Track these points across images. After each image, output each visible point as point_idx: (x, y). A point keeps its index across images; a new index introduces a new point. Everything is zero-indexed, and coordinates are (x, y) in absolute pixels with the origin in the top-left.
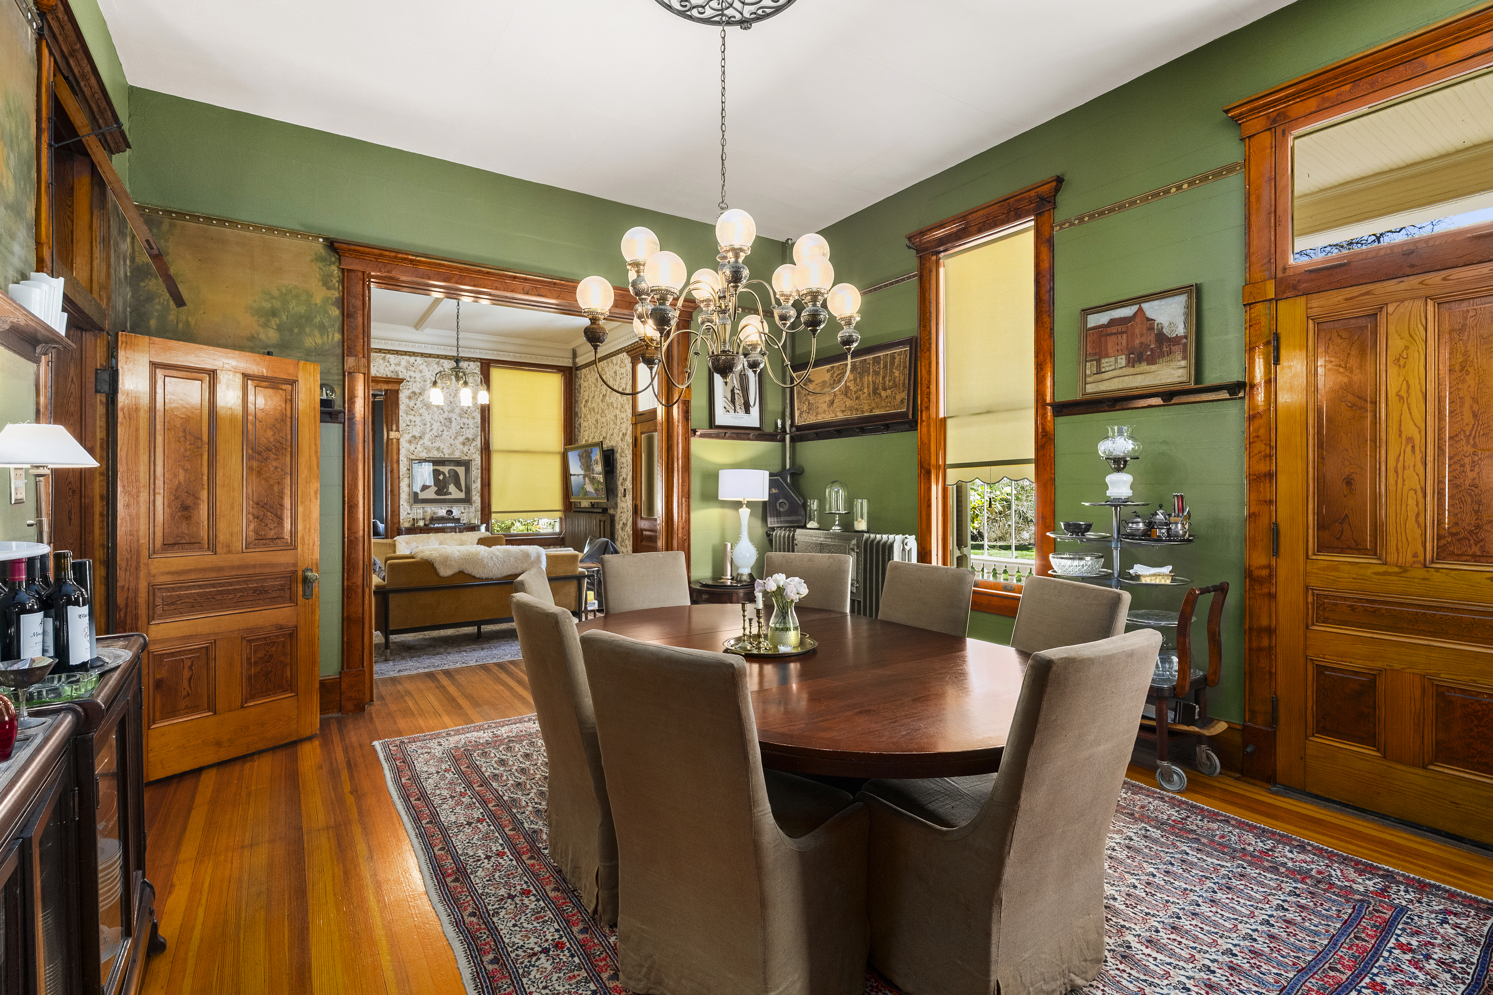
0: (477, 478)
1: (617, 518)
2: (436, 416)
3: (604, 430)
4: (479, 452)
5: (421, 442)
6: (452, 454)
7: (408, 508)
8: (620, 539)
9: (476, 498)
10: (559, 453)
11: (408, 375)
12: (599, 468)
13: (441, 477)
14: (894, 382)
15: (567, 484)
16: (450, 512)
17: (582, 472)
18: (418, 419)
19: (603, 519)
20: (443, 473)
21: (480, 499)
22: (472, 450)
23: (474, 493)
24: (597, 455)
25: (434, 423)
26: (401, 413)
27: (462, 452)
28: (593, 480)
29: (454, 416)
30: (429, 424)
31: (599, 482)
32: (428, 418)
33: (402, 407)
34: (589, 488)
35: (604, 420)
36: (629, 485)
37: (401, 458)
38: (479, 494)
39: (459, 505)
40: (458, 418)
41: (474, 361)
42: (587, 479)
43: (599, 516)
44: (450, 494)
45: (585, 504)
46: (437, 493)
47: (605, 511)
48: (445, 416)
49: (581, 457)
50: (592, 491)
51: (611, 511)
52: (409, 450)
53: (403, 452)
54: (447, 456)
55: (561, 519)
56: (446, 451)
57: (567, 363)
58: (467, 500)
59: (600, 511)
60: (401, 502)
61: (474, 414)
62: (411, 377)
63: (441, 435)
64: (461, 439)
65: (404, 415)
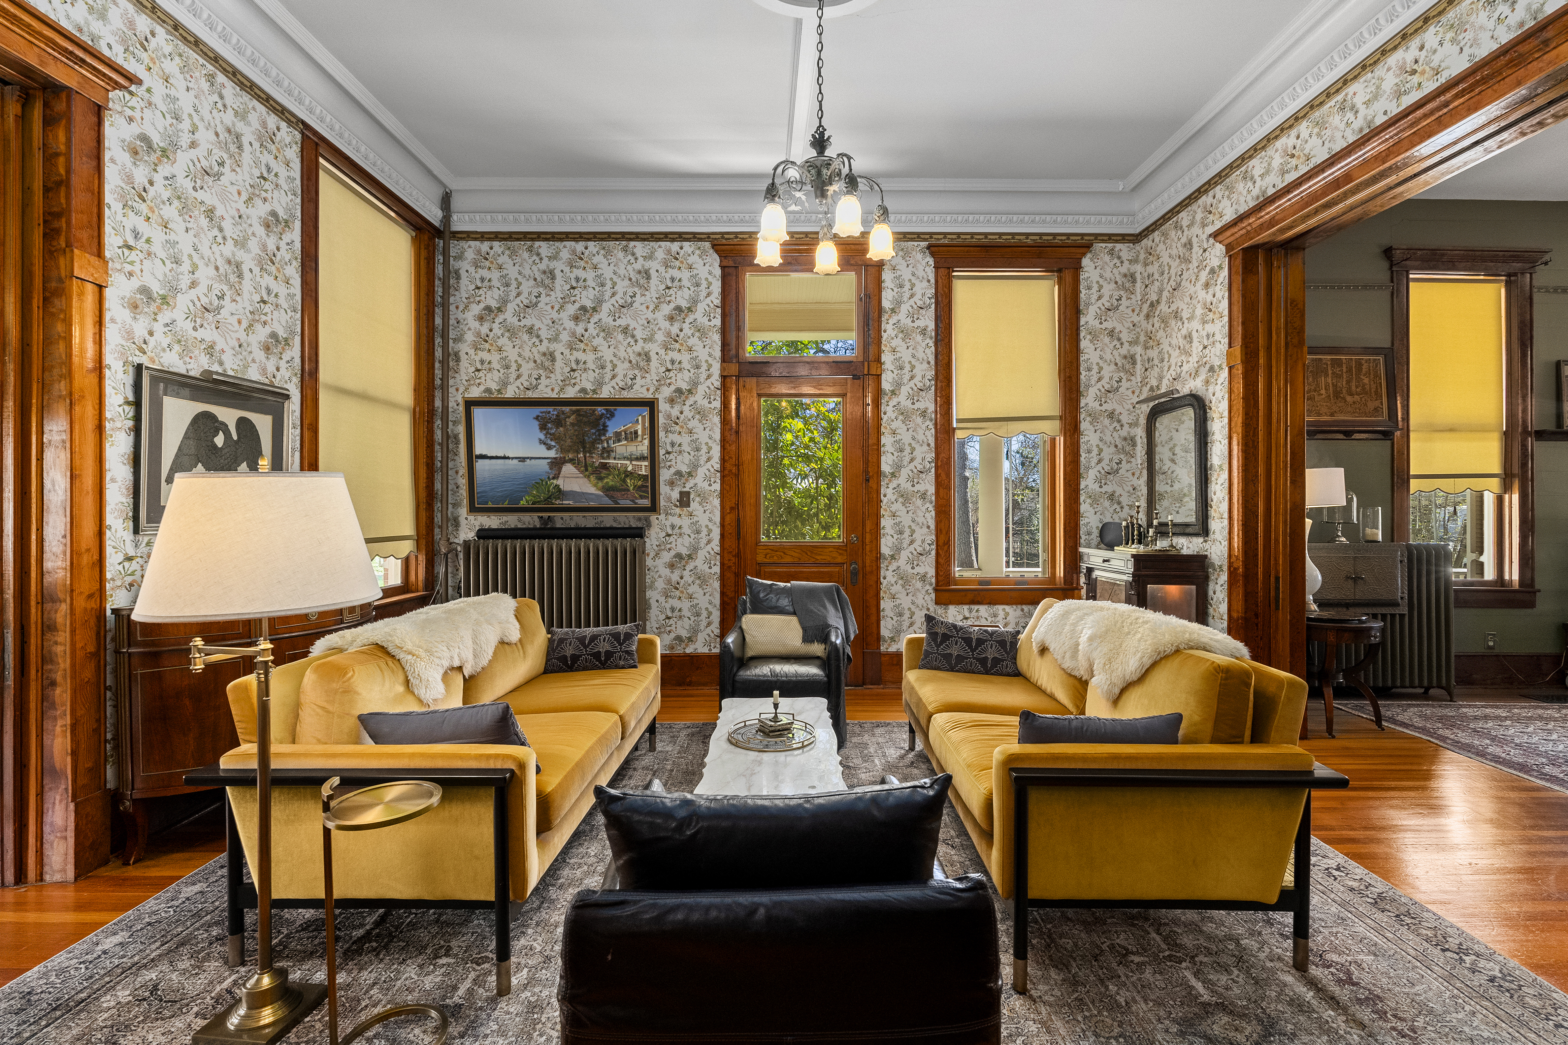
14: (1364, 388)
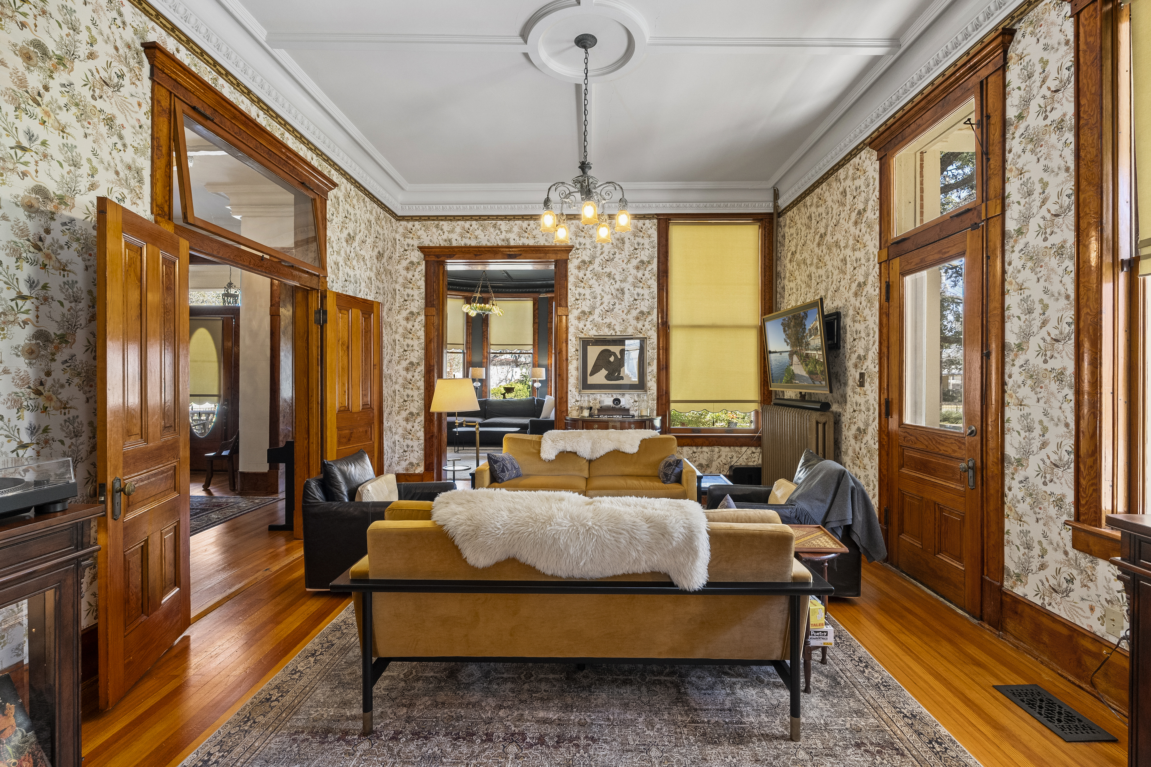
0: (653, 359)
1: (845, 419)
2: (607, 286)
3: (823, 286)
4: (655, 328)
5: (591, 318)
6: (625, 331)
7: (577, 394)
8: (850, 452)
9: (652, 384)
10: (755, 327)
11: (577, 242)
12: (816, 341)
13: (612, 359)
15: (765, 366)
16: (617, 401)
17: (788, 348)
18: (587, 292)
19: (822, 419)
20: (614, 354)
21: (655, 385)
22: (647, 326)
23: (649, 378)
24: (814, 322)
25: (605, 295)
26: (570, 286)
27: (636, 328)
28: (805, 359)
29: (626, 286)
30: (599, 297)
31: (817, 361)
32: (598, 290)
33: (571, 279)
34: (799, 369)
35: (821, 272)
36: (871, 366)
37: (570, 337)
38: (655, 379)
39: (632, 392)
40: (632, 288)
41: (649, 219)
42: (795, 358)
43: (815, 416)
44: (622, 378)
45: (791, 394)
46: (608, 377)
47: (825, 407)
48: (617, 286)
49: (786, 326)
50: (804, 374)
51: (835, 408)
52: (577, 328)
53: (572, 330)
54: (618, 333)
55: (757, 412)
56: (618, 328)
57: (767, 208)
58: (641, 386)
59: (818, 406)
60: (570, 388)
61: (649, 283)
62: (580, 244)
63: (613, 310)
64: (635, 313)
65: (573, 288)
